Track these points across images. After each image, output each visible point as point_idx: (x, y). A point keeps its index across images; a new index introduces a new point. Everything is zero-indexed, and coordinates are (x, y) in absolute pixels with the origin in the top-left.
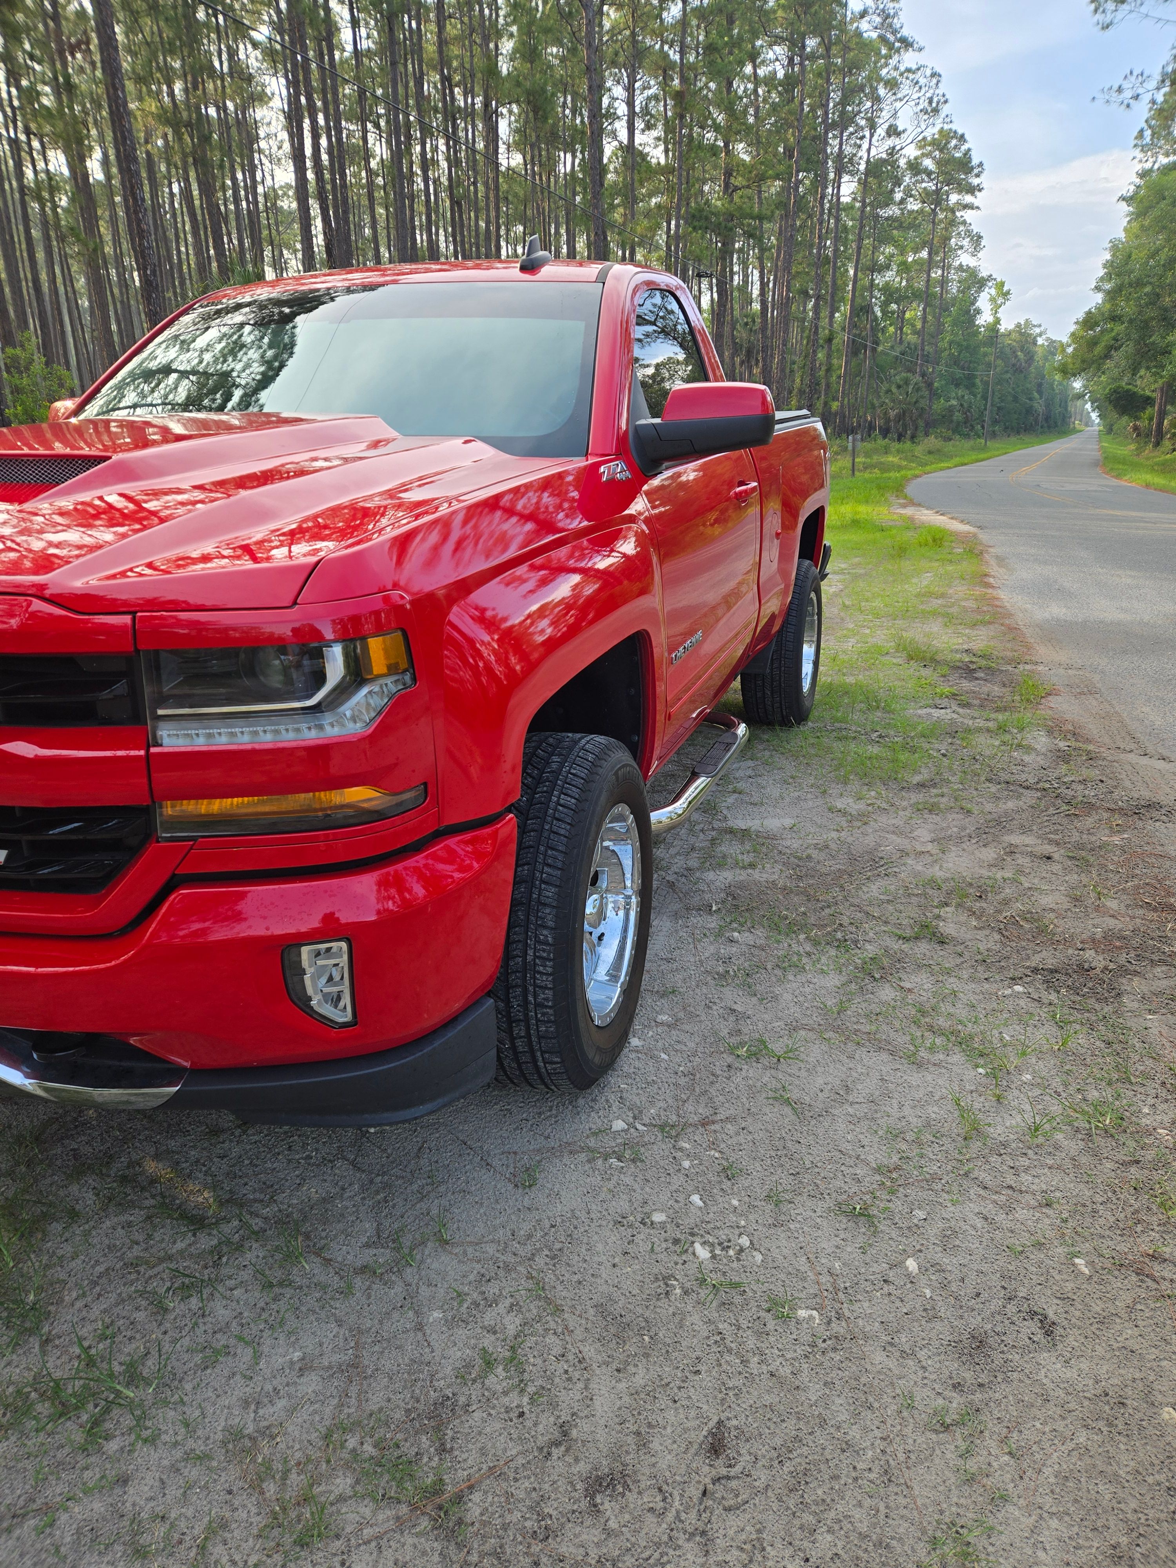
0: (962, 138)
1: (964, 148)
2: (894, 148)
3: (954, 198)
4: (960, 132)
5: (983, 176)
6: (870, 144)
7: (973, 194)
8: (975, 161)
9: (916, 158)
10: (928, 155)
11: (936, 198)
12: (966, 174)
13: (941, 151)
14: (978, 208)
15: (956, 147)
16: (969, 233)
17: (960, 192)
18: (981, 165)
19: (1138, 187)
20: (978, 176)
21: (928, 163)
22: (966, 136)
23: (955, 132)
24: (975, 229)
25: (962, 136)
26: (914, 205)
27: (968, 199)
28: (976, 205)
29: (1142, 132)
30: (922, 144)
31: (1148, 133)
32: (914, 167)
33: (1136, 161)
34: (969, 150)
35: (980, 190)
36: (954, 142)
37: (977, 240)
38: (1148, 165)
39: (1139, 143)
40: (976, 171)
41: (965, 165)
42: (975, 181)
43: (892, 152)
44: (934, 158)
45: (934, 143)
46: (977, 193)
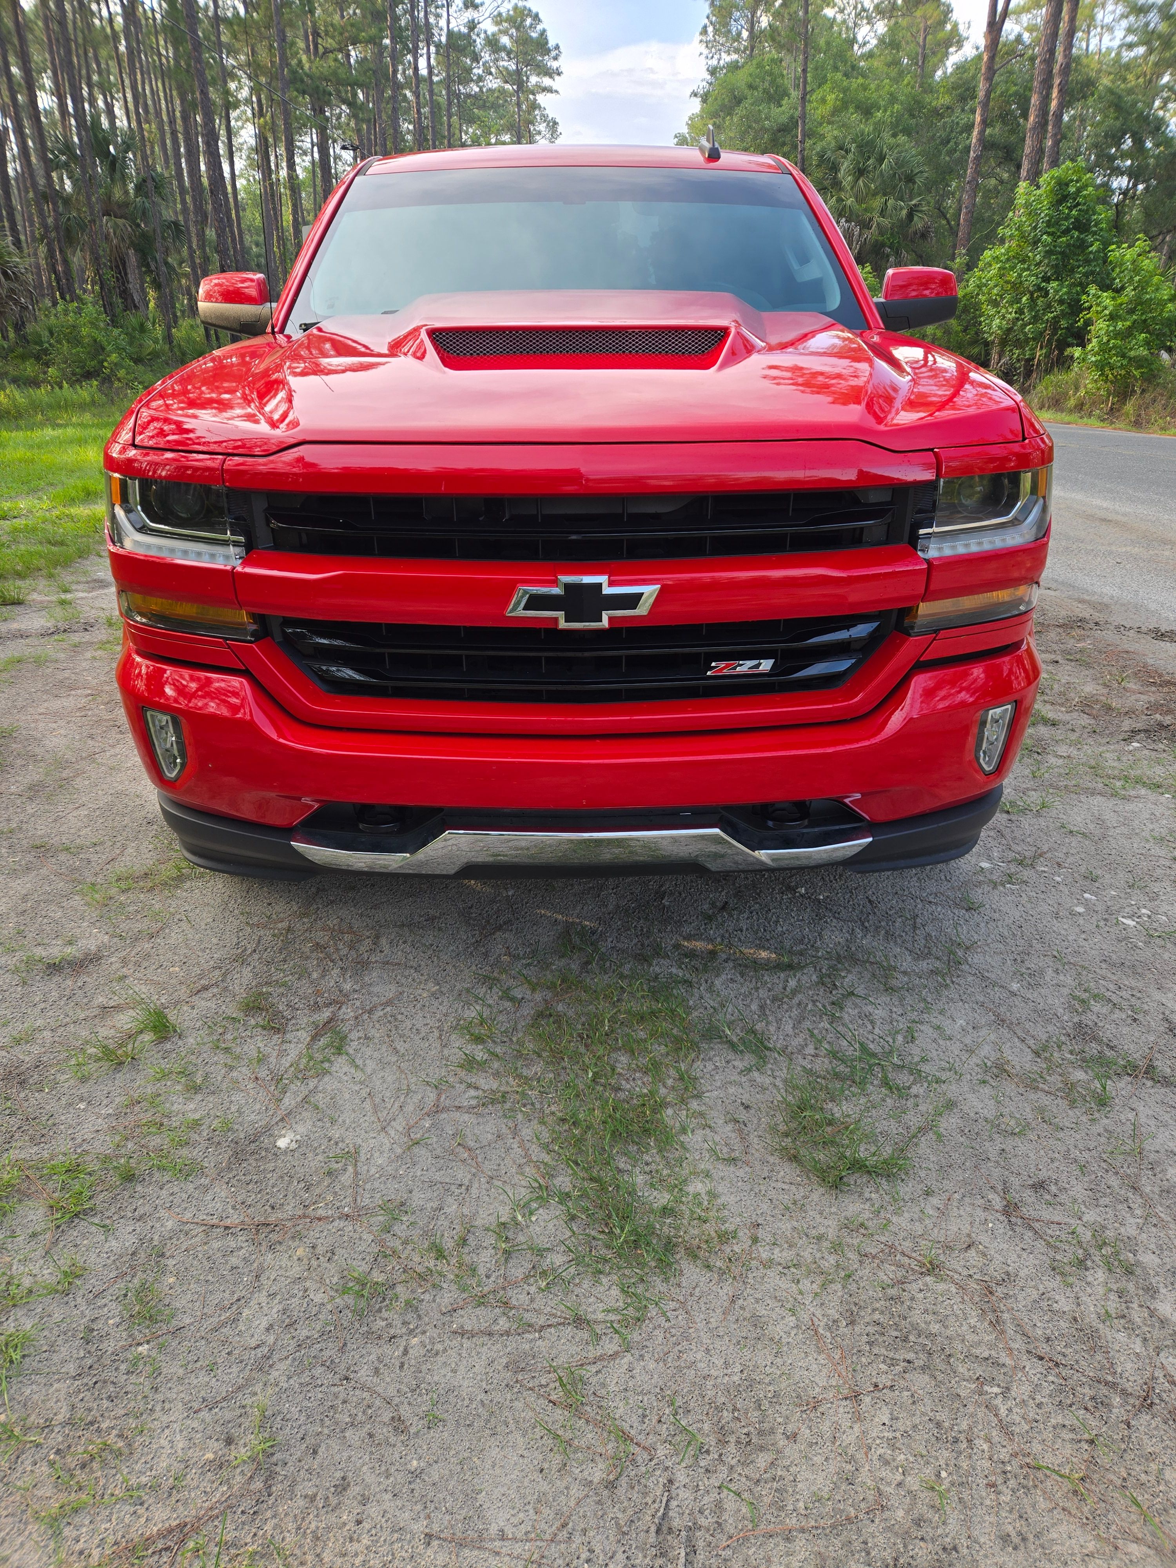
0: (536, 18)
1: (539, 27)
2: (473, 21)
3: (534, 80)
4: (534, 10)
5: (561, 59)
6: (448, 15)
7: (551, 77)
8: (551, 44)
9: (494, 35)
10: (505, 32)
11: (517, 78)
12: (543, 55)
13: (518, 29)
14: (556, 92)
15: (531, 26)
16: (544, 117)
17: (538, 75)
18: (557, 47)
19: (710, 84)
20: (555, 58)
21: (505, 40)
22: (540, 16)
23: (530, 10)
24: (551, 114)
25: (537, 15)
26: (493, 83)
27: (547, 81)
28: (554, 88)
29: (705, 27)
30: (498, 19)
31: (710, 29)
32: (493, 43)
33: (703, 57)
34: (544, 31)
35: (559, 74)
36: (529, 21)
37: (553, 125)
38: (714, 62)
39: (704, 38)
40: (553, 53)
41: (542, 45)
42: (555, 65)
43: (472, 25)
44: (511, 37)
45: (510, 20)
46: (556, 77)
